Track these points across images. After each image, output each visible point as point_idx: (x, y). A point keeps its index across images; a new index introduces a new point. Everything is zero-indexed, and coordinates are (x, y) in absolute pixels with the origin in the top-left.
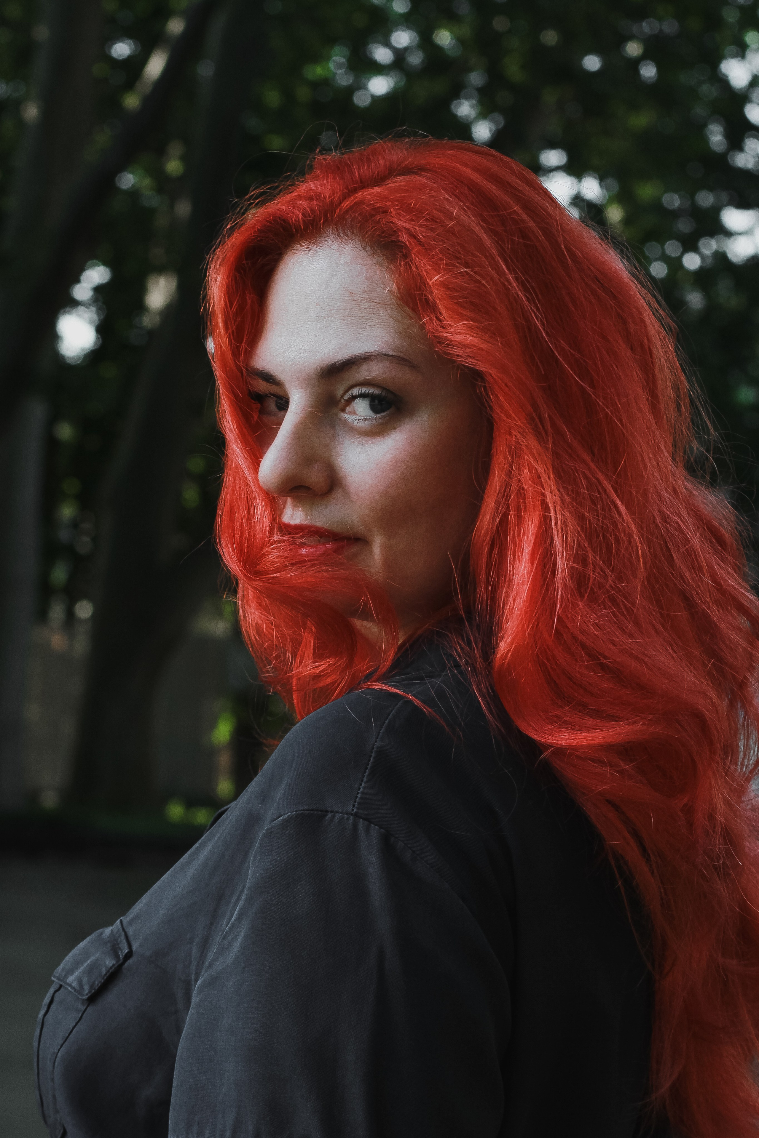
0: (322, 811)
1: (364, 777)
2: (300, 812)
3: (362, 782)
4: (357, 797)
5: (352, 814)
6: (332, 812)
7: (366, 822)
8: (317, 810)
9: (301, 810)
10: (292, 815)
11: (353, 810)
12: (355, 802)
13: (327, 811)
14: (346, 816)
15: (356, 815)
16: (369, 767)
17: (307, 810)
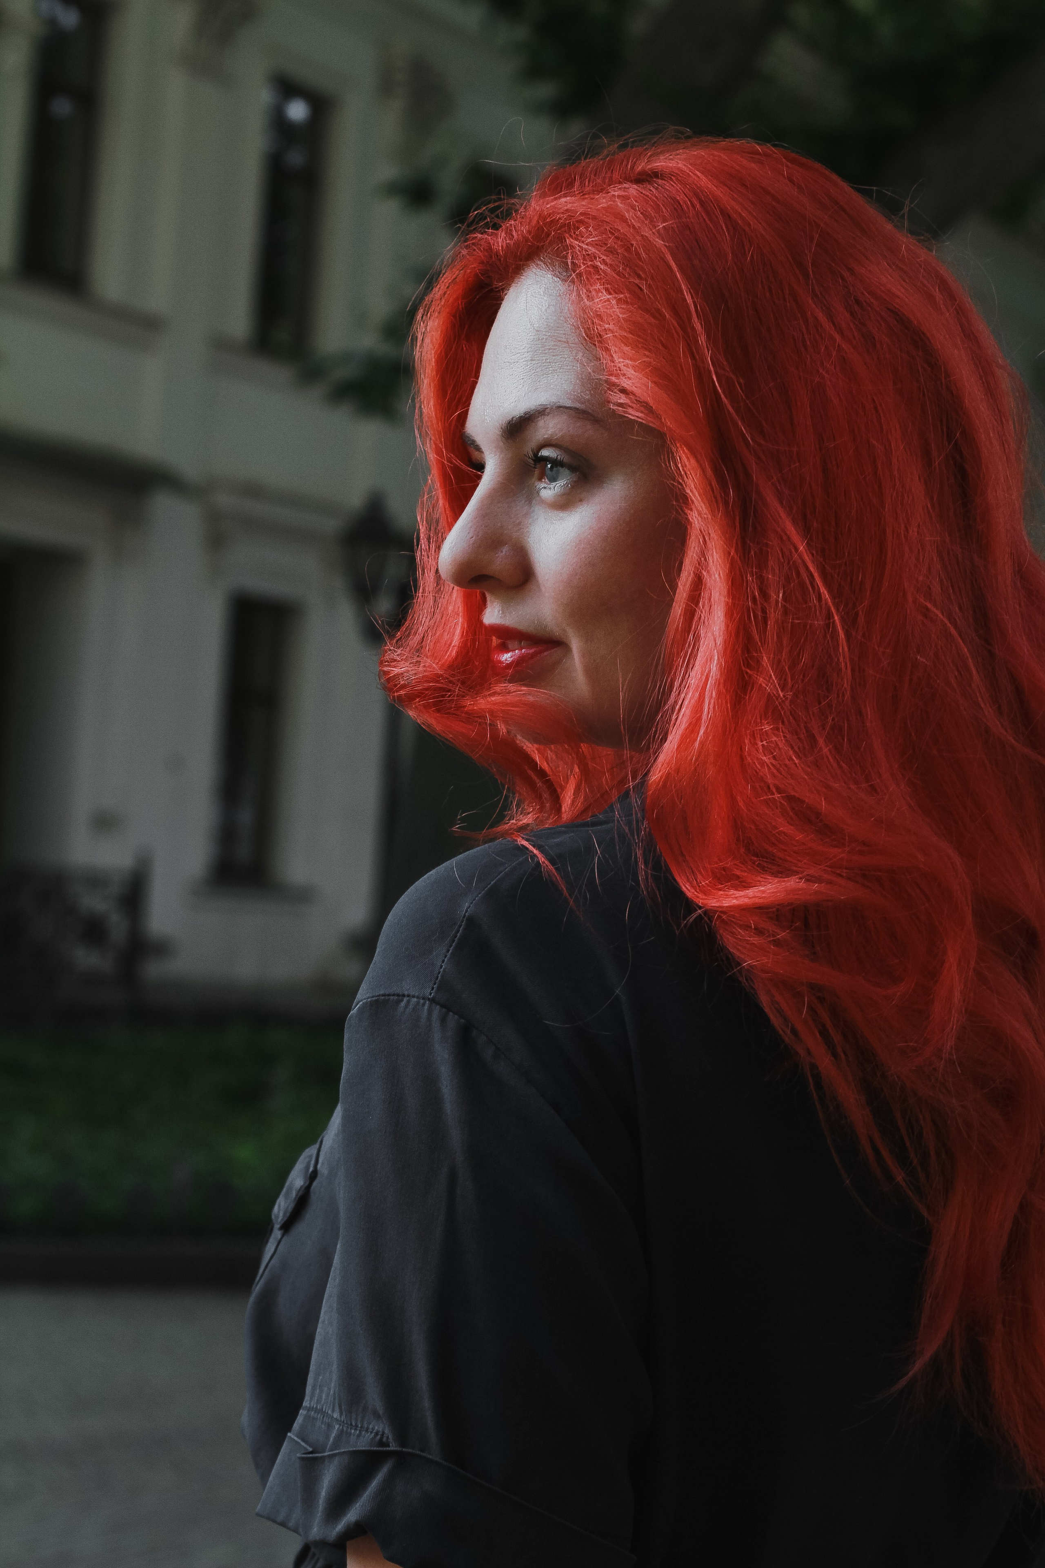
0: (398, 995)
1: (448, 951)
2: (374, 998)
3: (445, 957)
4: (438, 977)
5: (429, 999)
6: (408, 996)
7: (444, 1010)
8: (394, 995)
9: (377, 996)
10: (366, 1003)
11: (431, 994)
12: (435, 984)
13: (404, 996)
14: (422, 1001)
15: (433, 1001)
16: (456, 939)
17: (383, 995)
